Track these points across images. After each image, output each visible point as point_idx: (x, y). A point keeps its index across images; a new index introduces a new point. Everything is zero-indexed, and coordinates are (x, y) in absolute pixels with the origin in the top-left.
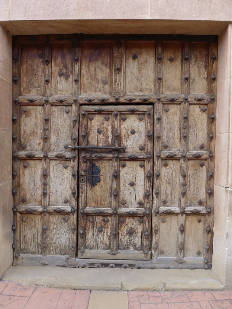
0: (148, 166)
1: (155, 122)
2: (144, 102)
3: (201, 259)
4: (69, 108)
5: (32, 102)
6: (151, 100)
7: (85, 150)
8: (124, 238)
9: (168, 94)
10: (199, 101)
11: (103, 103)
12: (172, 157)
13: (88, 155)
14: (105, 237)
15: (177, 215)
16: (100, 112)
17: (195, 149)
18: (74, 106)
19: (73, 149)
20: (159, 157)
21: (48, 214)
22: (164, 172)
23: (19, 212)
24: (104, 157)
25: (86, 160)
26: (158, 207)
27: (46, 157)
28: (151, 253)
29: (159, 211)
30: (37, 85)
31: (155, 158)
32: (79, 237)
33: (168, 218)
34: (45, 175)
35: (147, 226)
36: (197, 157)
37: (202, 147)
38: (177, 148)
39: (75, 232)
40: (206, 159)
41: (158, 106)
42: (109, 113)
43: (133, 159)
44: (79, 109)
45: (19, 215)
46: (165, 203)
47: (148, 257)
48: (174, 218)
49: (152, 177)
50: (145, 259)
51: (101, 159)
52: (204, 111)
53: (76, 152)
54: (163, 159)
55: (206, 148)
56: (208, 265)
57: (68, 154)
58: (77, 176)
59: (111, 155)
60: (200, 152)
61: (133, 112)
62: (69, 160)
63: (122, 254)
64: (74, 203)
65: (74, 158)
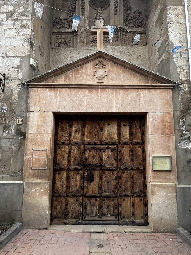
0: (116, 173)
1: (118, 153)
2: (113, 144)
4: (80, 146)
5: (63, 143)
6: (116, 143)
7: (86, 165)
8: (105, 209)
9: (123, 140)
10: (137, 143)
11: (95, 144)
12: (126, 169)
13: (88, 168)
14: (95, 209)
15: (130, 197)
16: (93, 148)
17: (137, 165)
18: (82, 145)
20: (120, 169)
21: (68, 197)
22: (124, 176)
23: (55, 196)
24: (95, 169)
25: (87, 170)
27: (68, 169)
28: (119, 217)
29: (121, 195)
30: (65, 136)
31: (119, 169)
32: (84, 209)
33: (126, 199)
34: (68, 178)
35: (116, 203)
36: (138, 169)
37: (140, 165)
38: (128, 164)
39: (82, 206)
40: (142, 170)
41: (119, 146)
42: (98, 149)
43: (109, 170)
44: (84, 147)
45: (54, 198)
46: (124, 191)
47: (117, 219)
49: (118, 178)
50: (115, 220)
51: (94, 170)
52: (140, 147)
53: (83, 166)
54: (122, 170)
55: (142, 164)
57: (79, 168)
58: (83, 178)
59: (99, 168)
61: (108, 148)
62: (79, 170)
63: (104, 218)
64: (81, 191)
65: (82, 169)
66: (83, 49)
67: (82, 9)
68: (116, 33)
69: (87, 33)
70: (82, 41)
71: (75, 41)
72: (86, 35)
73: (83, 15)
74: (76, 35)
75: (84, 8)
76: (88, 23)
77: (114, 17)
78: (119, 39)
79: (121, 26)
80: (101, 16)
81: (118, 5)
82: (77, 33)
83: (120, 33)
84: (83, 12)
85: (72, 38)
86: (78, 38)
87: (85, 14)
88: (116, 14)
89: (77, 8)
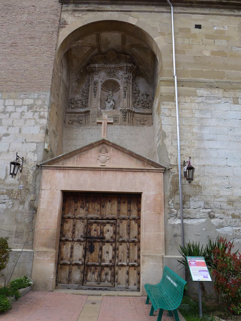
0: (114, 245)
1: (117, 227)
2: (113, 219)
3: (136, 287)
4: (84, 220)
5: (69, 218)
6: (115, 218)
7: (89, 238)
8: (103, 277)
9: (122, 216)
10: (134, 219)
11: (97, 219)
12: (123, 241)
13: (90, 240)
14: (95, 276)
15: (125, 266)
16: (96, 223)
17: (133, 238)
18: (85, 220)
19: (84, 237)
20: (118, 241)
21: (72, 265)
22: (120, 247)
23: (60, 264)
24: (97, 241)
25: (89, 242)
26: (118, 263)
27: (73, 240)
28: (115, 284)
29: (118, 264)
30: (71, 211)
31: (117, 242)
32: (84, 276)
33: (122, 268)
34: (72, 248)
35: (113, 271)
36: (133, 242)
37: (135, 237)
38: (125, 238)
39: (83, 274)
40: (137, 242)
41: (118, 221)
42: (99, 223)
43: (108, 242)
44: (88, 221)
45: (60, 265)
46: (120, 261)
47: (113, 286)
48: (124, 267)
49: (115, 249)
50: (112, 286)
51: (95, 241)
52: (136, 223)
53: (85, 238)
54: (120, 242)
55: (137, 238)
56: (139, 289)
57: (82, 239)
58: (85, 249)
59: (99, 240)
60: (135, 239)
61: (108, 223)
62: (82, 242)
63: (102, 284)
64: (83, 260)
65: (84, 241)
66: (93, 128)
67: (94, 92)
68: (125, 114)
69: (98, 113)
70: (93, 121)
71: (87, 120)
72: (97, 115)
73: (95, 97)
74: (88, 115)
75: (96, 92)
76: (99, 104)
77: (123, 100)
78: (127, 119)
79: (129, 109)
80: (111, 99)
81: (127, 89)
82: (89, 113)
83: (128, 114)
84: (95, 95)
85: (84, 117)
86: (90, 118)
87: (97, 96)
88: (125, 98)
89: (90, 91)
